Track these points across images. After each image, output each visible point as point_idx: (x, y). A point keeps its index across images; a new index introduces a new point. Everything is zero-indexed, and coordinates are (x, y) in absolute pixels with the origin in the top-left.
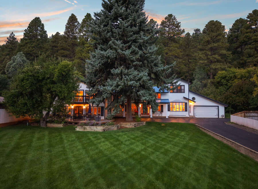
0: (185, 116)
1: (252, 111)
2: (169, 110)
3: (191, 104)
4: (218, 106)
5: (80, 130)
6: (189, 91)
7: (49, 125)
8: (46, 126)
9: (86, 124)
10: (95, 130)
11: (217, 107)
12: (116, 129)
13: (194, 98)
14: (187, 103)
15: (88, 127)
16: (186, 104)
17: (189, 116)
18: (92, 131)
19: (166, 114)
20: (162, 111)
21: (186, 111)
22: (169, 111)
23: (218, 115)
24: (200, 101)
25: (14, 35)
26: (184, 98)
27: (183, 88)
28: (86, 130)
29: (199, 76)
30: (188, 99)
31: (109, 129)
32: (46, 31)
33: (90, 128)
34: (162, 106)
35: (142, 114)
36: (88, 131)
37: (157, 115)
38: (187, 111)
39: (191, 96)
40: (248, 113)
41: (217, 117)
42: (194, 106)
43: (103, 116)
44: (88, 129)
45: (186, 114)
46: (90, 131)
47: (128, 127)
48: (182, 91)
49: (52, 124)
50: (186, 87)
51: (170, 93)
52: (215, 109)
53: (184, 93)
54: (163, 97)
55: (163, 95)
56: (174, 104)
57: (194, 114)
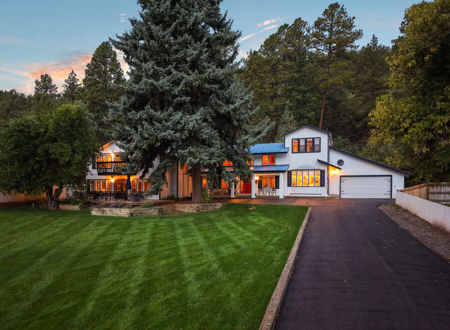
0: (319, 195)
1: (445, 183)
2: (289, 184)
3: (334, 173)
4: (391, 176)
5: (96, 214)
6: (330, 148)
7: (62, 207)
8: (58, 208)
9: (108, 206)
10: (117, 214)
11: (390, 178)
12: (157, 214)
13: (340, 162)
14: (324, 171)
15: (108, 209)
16: (322, 172)
17: (327, 195)
18: (114, 215)
19: (283, 191)
20: (277, 187)
21: (322, 185)
22: (291, 186)
23: (390, 193)
24: (353, 166)
25: (75, 75)
26: (319, 161)
27: (317, 143)
28: (105, 215)
30: (327, 164)
31: (141, 213)
32: (119, 63)
33: (111, 211)
34: (277, 178)
35: (242, 192)
36: (108, 215)
37: (268, 194)
38: (324, 186)
39: (335, 157)
40: (436, 187)
41: (388, 197)
42: (341, 176)
43: (157, 194)
44: (109, 212)
45: (322, 192)
46: (111, 215)
47: (187, 211)
48: (316, 148)
49: (66, 205)
50: (324, 140)
51: (292, 153)
52: (385, 182)
53: (320, 152)
54: (279, 162)
55: (279, 157)
56: (299, 173)
57: (341, 193)
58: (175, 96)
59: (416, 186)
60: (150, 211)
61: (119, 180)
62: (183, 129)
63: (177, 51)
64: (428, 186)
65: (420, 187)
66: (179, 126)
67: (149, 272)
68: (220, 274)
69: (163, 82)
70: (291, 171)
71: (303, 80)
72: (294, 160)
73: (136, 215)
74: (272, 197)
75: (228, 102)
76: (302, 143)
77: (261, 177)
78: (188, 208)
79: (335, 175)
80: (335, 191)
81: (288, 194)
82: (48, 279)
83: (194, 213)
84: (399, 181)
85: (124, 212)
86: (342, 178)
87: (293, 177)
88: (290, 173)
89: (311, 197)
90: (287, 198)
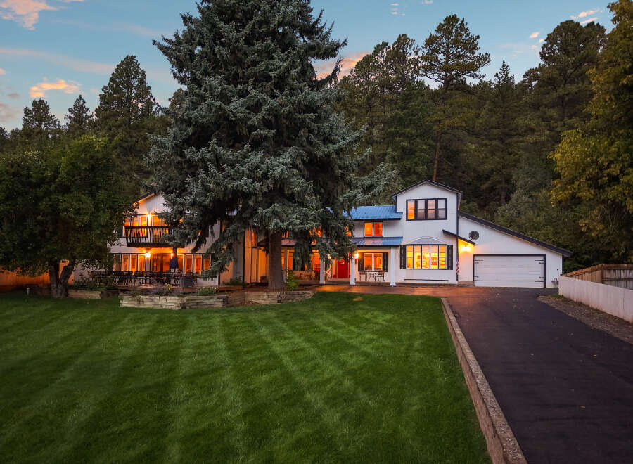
0: (446, 282)
1: (626, 265)
2: (403, 266)
3: (465, 249)
4: (544, 255)
5: (128, 305)
6: (460, 213)
7: (72, 293)
8: (67, 295)
9: (145, 292)
10: (162, 306)
11: (542, 258)
12: (221, 306)
13: (474, 235)
14: (452, 246)
15: (148, 297)
16: (450, 249)
17: (456, 282)
18: (156, 307)
19: (395, 276)
20: (386, 269)
21: (450, 267)
22: (405, 268)
23: (543, 280)
24: (492, 241)
25: (84, 102)
26: (444, 232)
28: (142, 306)
29: (526, 180)
30: (456, 237)
32: (149, 87)
33: (152, 300)
34: (386, 256)
35: (334, 276)
36: (147, 306)
37: (372, 280)
38: (452, 269)
39: (467, 227)
40: (614, 270)
41: (540, 285)
42: (475, 255)
43: (216, 277)
44: (148, 302)
45: (449, 277)
46: (151, 307)
47: (263, 302)
48: (441, 214)
49: (79, 291)
50: (451, 201)
51: (407, 220)
52: (536, 264)
53: (445, 219)
54: (388, 232)
55: (388, 225)
56: (417, 249)
57: (476, 278)
58: (252, 128)
59: (587, 269)
60: (211, 301)
61: (158, 255)
62: (265, 176)
63: (254, 63)
64: (603, 269)
65: (592, 271)
66: (260, 173)
67: (248, 394)
68: (363, 397)
69: (236, 106)
70: (405, 246)
71: (410, 120)
72: (408, 231)
73: (190, 307)
74: (379, 283)
75: (327, 140)
76: (421, 205)
77: (362, 254)
78: (264, 298)
79: (466, 253)
80: (466, 276)
81: (401, 280)
82: (88, 406)
83: (275, 306)
84: (555, 263)
85: (172, 303)
86: (476, 258)
87: (409, 255)
88: (403, 250)
89: (435, 285)
90: (400, 285)
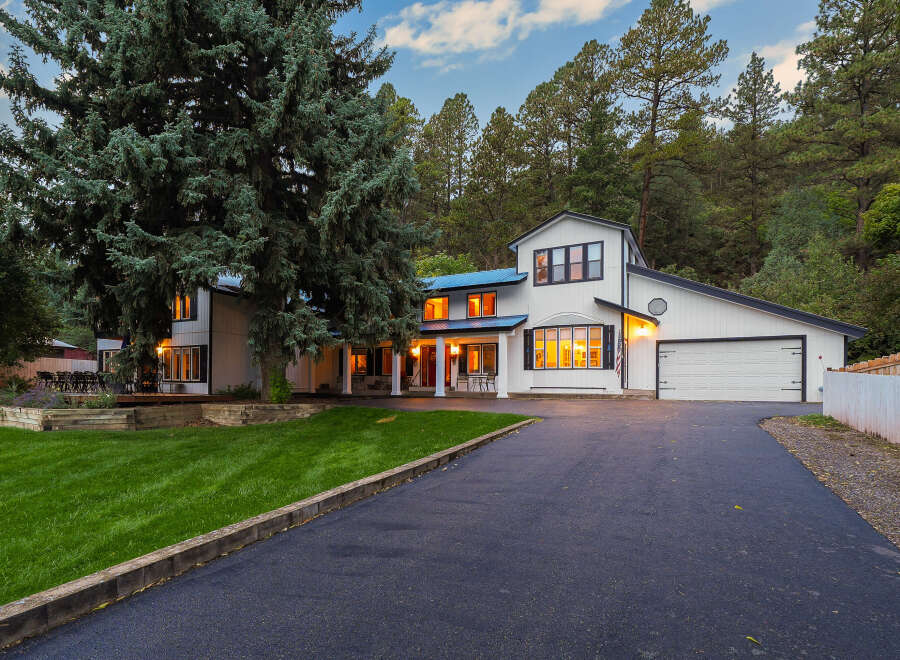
0: (601, 392)
2: (528, 365)
3: (640, 333)
4: (803, 338)
6: (631, 269)
11: (799, 344)
13: (658, 306)
14: (613, 327)
16: (608, 331)
17: (620, 392)
19: (511, 379)
21: (608, 364)
23: (799, 386)
26: (598, 301)
27: (594, 254)
30: (622, 310)
34: (494, 349)
38: (612, 368)
39: (643, 293)
41: (796, 397)
42: (659, 343)
45: (607, 382)
48: (593, 271)
50: (612, 248)
51: (535, 286)
52: (784, 359)
53: (601, 278)
54: (506, 310)
55: (506, 295)
56: (551, 335)
57: (661, 386)
70: (531, 331)
72: (538, 304)
74: (482, 394)
76: (559, 258)
79: (643, 339)
80: (641, 378)
81: (524, 388)
84: (826, 349)
86: (662, 348)
87: (538, 346)
88: (529, 336)
89: (576, 396)
90: (516, 397)
